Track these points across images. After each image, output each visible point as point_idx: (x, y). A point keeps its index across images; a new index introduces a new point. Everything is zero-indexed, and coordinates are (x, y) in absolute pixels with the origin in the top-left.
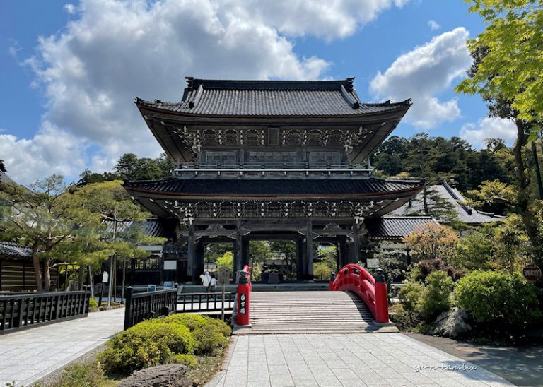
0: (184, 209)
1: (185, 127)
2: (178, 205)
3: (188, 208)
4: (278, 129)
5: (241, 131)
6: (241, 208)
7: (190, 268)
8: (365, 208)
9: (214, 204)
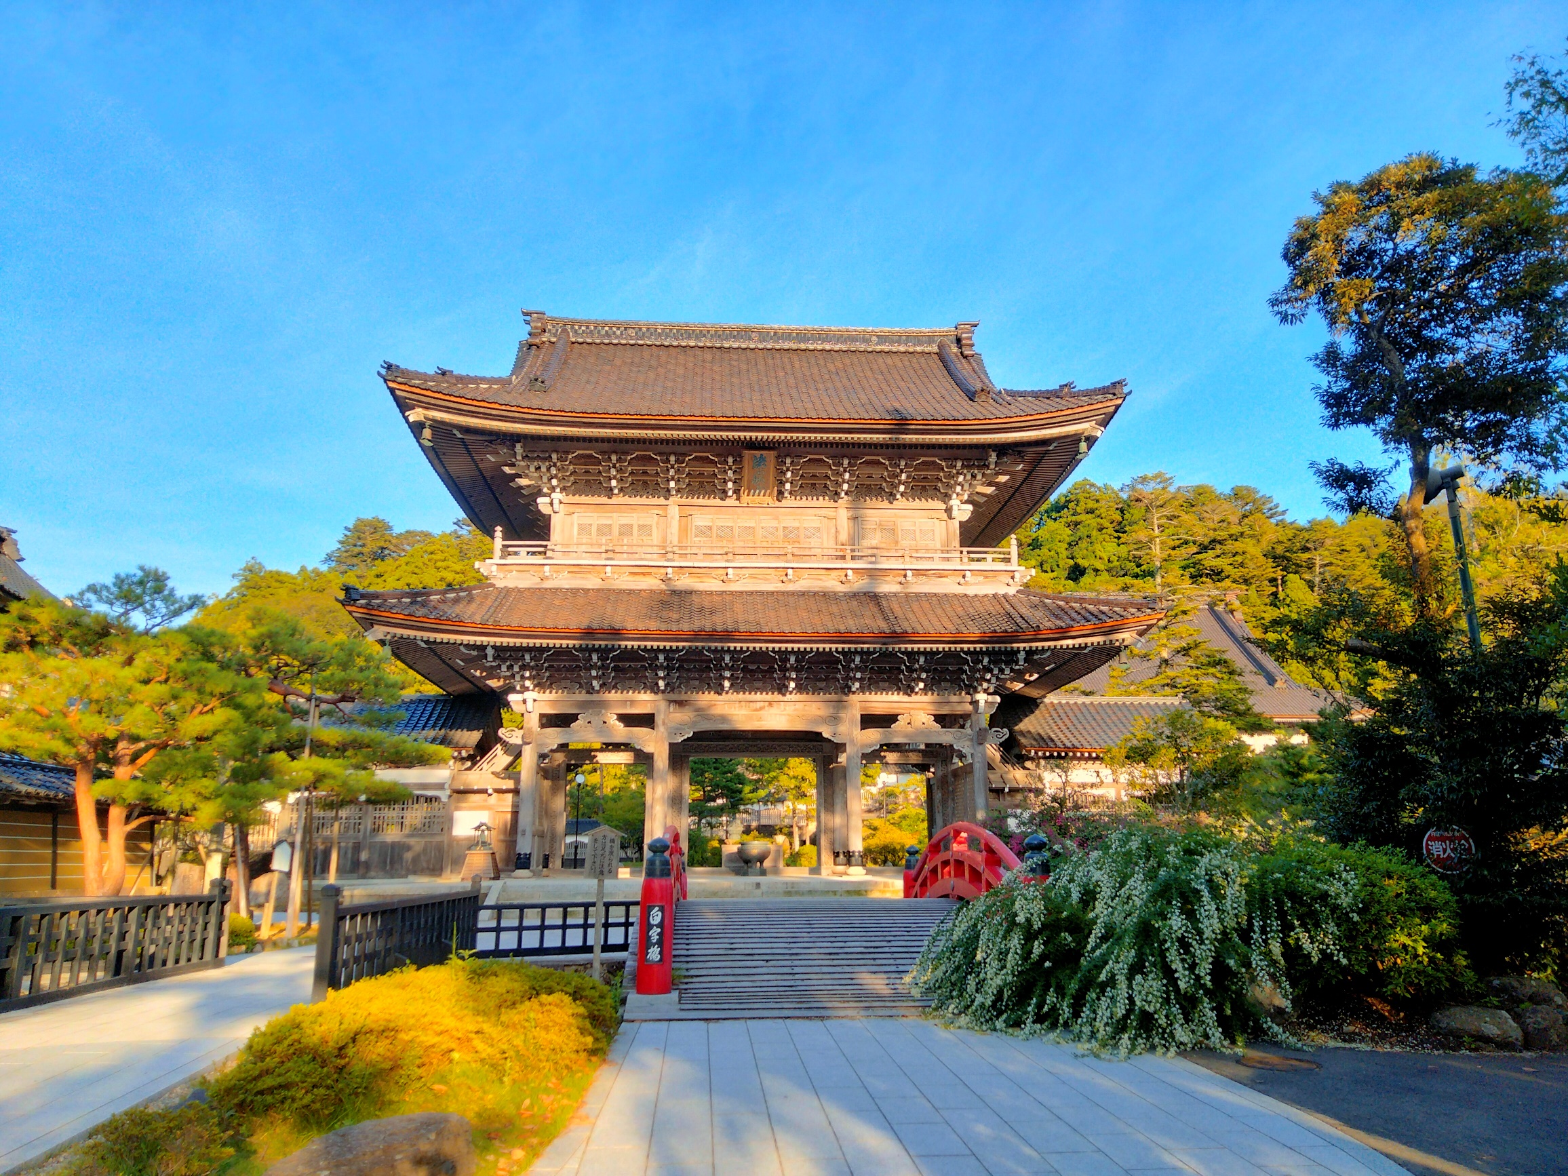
0: (510, 667)
1: (518, 446)
2: (495, 659)
3: (523, 668)
4: (773, 454)
5: (672, 459)
6: (669, 669)
7: (524, 832)
8: (1002, 671)
9: (595, 657)
